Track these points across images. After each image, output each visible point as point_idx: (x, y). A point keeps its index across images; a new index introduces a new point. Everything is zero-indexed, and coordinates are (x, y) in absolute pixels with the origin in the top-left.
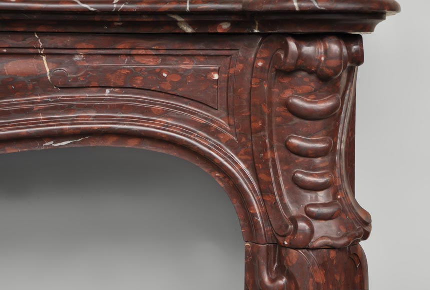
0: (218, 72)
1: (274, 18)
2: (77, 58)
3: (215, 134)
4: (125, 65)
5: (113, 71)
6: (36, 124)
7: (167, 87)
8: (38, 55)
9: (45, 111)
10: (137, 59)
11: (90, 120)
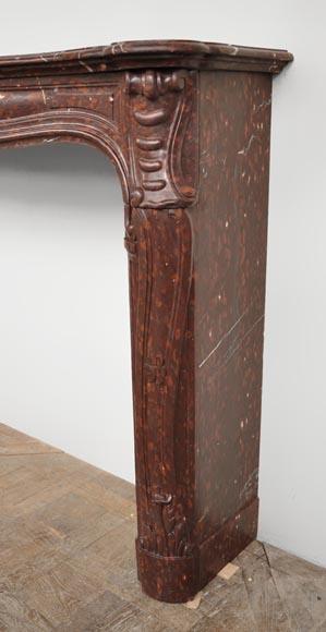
0: (113, 96)
1: (138, 57)
2: (56, 90)
3: (111, 135)
4: (75, 94)
5: (69, 97)
6: (38, 129)
7: (92, 106)
8: (39, 90)
9: (44, 122)
10: (80, 90)
11: (58, 127)
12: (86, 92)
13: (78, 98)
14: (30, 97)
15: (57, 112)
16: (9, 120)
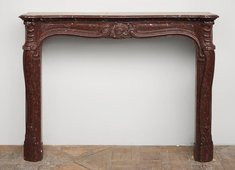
0: (193, 25)
2: (172, 23)
3: (193, 34)
5: (177, 25)
7: (185, 28)
9: (167, 31)
12: (183, 24)
13: (180, 26)
14: (163, 25)
15: (172, 29)
16: (153, 31)
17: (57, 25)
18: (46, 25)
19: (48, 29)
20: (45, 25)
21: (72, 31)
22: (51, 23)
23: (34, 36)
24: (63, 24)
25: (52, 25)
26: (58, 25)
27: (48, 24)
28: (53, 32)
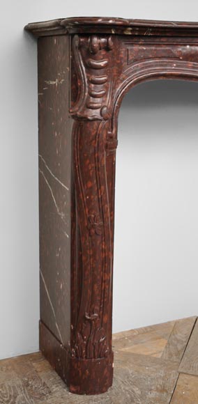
17: (155, 50)
18: (131, 49)
19: (136, 61)
20: (129, 48)
21: (188, 67)
22: (141, 45)
23: (106, 81)
24: (167, 48)
25: (145, 48)
26: (158, 48)
27: (136, 48)
28: (146, 67)
